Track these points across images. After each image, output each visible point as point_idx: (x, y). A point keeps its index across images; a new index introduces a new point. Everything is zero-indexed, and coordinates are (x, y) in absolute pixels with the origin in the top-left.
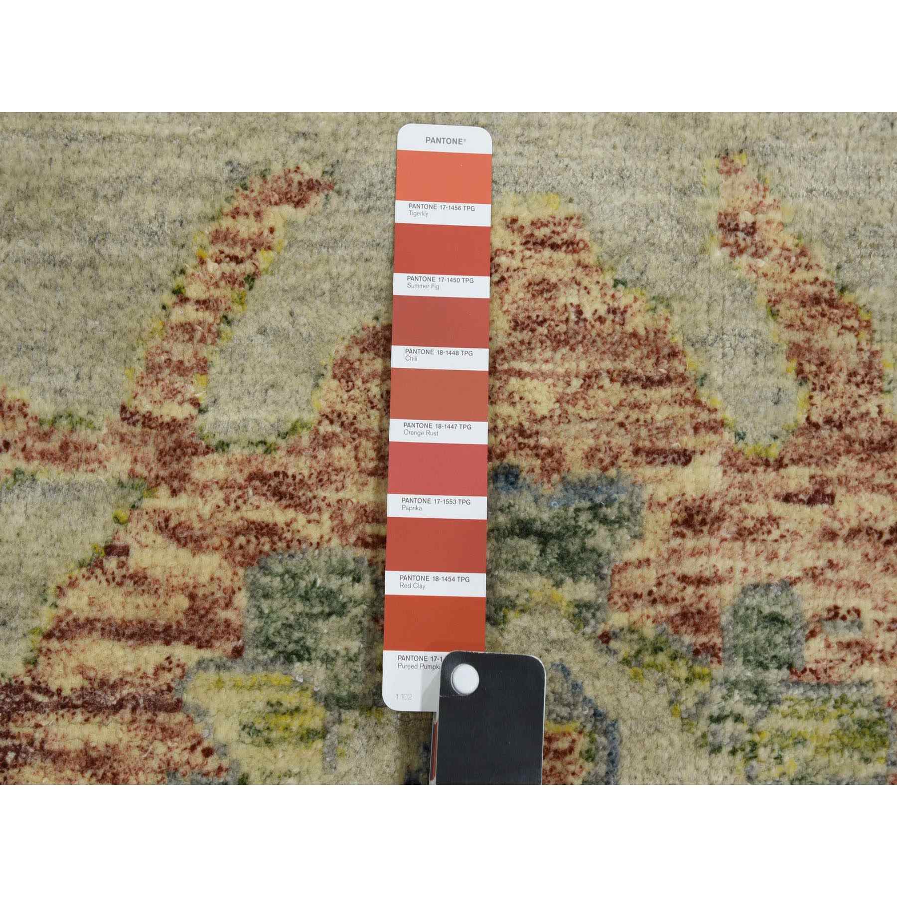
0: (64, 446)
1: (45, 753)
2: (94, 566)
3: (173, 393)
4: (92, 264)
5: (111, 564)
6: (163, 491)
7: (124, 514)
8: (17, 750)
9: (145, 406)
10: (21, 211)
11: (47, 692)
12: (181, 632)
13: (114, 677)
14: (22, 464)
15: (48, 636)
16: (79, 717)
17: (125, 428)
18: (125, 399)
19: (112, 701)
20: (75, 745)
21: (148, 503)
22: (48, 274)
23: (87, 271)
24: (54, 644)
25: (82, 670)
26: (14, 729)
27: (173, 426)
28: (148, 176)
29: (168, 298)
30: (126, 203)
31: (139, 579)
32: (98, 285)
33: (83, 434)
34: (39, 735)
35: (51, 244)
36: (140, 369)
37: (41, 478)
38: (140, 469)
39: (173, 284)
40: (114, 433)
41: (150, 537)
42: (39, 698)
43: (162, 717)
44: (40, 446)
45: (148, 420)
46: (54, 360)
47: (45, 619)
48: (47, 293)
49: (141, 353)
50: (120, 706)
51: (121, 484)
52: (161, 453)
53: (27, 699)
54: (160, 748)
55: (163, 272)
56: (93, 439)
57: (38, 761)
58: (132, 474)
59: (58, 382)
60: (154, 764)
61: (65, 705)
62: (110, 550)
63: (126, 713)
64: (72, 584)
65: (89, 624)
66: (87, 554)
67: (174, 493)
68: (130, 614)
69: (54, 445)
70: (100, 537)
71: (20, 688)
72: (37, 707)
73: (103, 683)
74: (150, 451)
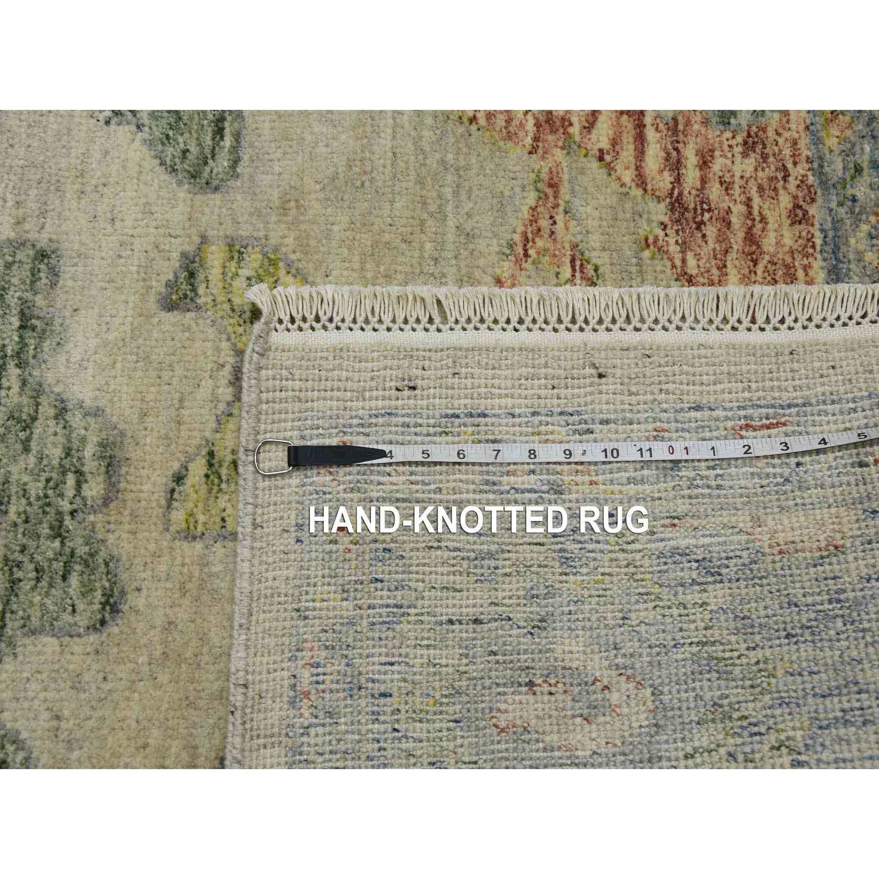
0: (551, 186)
1: (703, 188)
2: (610, 168)
3: (521, 125)
4: (457, 170)
5: (608, 158)
6: (571, 130)
7: (584, 152)
8: (702, 203)
9: (529, 140)
10: (433, 208)
11: (673, 189)
12: (639, 119)
13: (663, 154)
14: (561, 209)
15: (645, 190)
16: (684, 171)
17: (540, 151)
18: (526, 152)
19: (674, 154)
20: (698, 173)
21: (577, 138)
22: (463, 196)
23: (461, 173)
24: (649, 187)
25: (661, 171)
26: (692, 206)
27: (538, 125)
28: (413, 133)
29: (474, 127)
30: (427, 148)
31: (614, 142)
32: (467, 168)
33: (544, 176)
34: (694, 192)
35: (448, 192)
36: (510, 144)
37: (567, 197)
38: (560, 144)
39: (467, 123)
40: (543, 158)
41: (594, 136)
42: (676, 193)
43: (681, 127)
44: (551, 199)
45: (536, 139)
46: (507, 193)
47: (638, 192)
48: (473, 197)
49: (501, 143)
50: (676, 149)
51: (568, 153)
52: (551, 132)
53: (677, 200)
54: (696, 127)
55: (461, 130)
56: (545, 170)
57: (706, 192)
58: (563, 148)
59: (518, 190)
60: (703, 130)
61: (678, 180)
62: (601, 159)
63: (680, 146)
64: (619, 179)
65: (637, 168)
66: (604, 171)
67: (571, 124)
68: (631, 147)
69: (549, 191)
70: (595, 164)
71: (672, 204)
72: (680, 194)
73: (667, 160)
74: (550, 138)
